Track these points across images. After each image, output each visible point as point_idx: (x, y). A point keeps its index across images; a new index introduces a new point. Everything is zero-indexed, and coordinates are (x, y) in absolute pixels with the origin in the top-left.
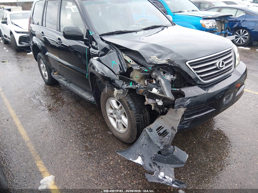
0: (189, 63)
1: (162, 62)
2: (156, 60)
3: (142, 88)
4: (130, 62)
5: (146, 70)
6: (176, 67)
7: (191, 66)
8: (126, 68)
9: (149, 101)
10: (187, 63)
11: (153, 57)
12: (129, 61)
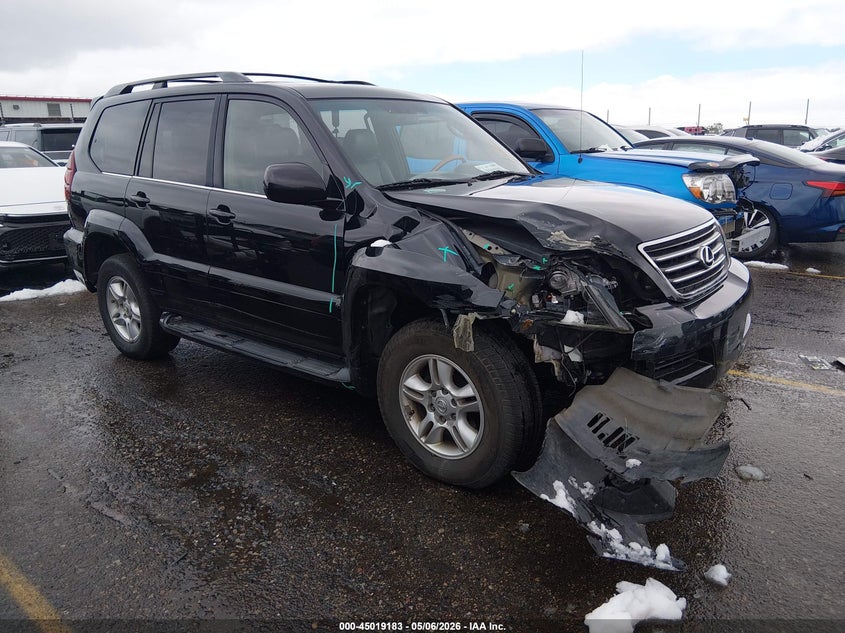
0: (645, 249)
1: (582, 245)
2: (564, 242)
3: (530, 316)
4: (490, 248)
5: (537, 268)
6: (615, 258)
7: (650, 255)
8: (480, 265)
9: (544, 354)
10: (641, 248)
11: (557, 233)
12: (485, 247)
